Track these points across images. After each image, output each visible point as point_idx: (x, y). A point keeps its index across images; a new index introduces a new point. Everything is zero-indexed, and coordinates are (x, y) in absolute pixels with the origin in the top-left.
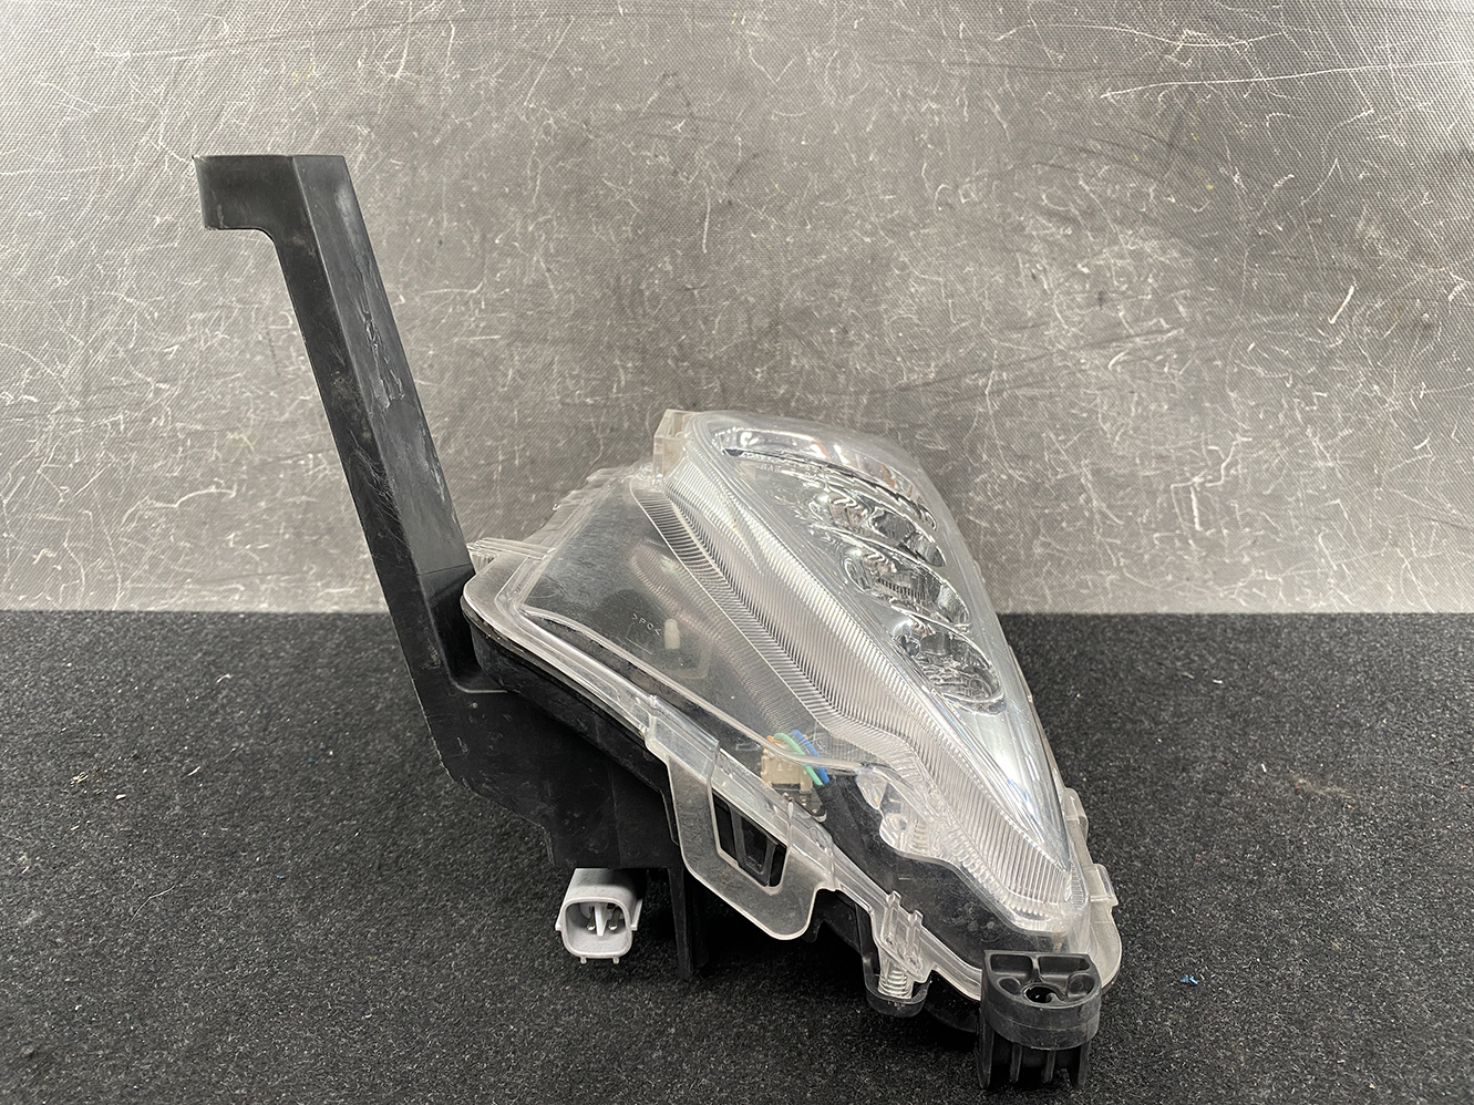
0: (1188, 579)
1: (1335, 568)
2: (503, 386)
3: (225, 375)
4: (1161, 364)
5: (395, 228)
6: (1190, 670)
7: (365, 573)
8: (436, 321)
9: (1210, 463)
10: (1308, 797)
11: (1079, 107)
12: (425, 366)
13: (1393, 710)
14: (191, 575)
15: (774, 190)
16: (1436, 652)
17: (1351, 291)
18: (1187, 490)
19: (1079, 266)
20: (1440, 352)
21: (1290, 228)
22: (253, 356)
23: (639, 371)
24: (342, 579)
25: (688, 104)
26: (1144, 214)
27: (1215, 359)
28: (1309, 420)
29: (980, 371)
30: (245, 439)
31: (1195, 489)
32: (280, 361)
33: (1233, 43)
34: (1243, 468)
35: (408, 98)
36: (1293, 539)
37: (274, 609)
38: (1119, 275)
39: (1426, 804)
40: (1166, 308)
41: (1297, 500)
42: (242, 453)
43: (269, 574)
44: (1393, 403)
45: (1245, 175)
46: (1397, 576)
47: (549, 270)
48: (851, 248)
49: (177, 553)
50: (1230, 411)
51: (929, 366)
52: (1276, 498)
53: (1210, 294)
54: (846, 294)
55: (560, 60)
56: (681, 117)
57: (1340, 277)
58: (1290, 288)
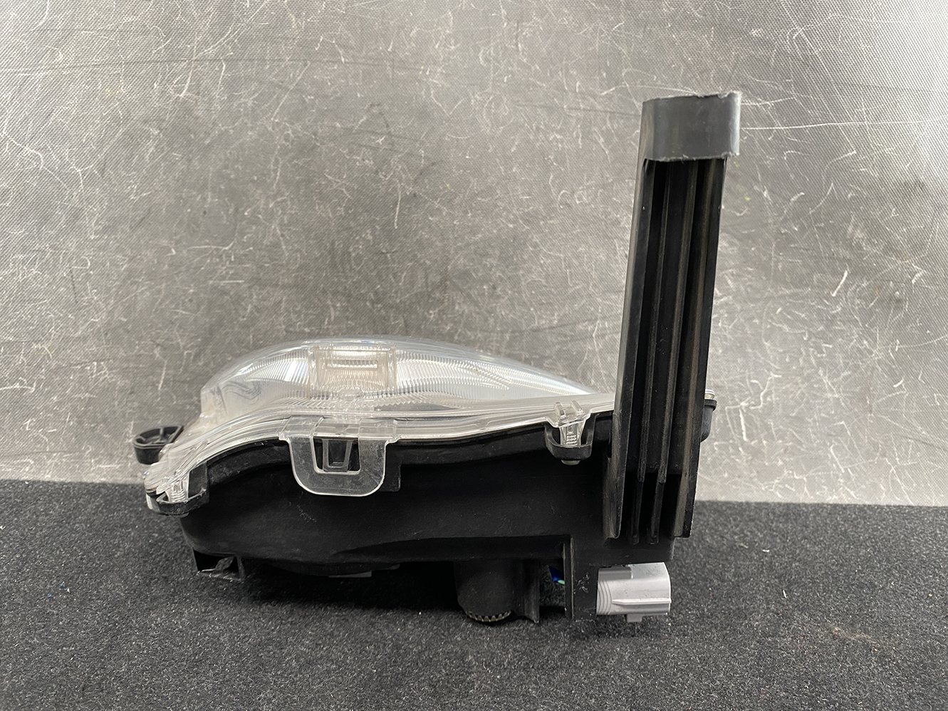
0: (739, 477)
1: (843, 471)
2: (243, 317)
3: (35, 301)
5: (172, 201)
6: (745, 542)
7: (128, 454)
8: (197, 268)
9: (752, 392)
10: (843, 641)
12: (186, 300)
13: (897, 575)
15: (446, 188)
16: (922, 533)
17: (846, 274)
18: (736, 411)
20: (908, 318)
21: (803, 229)
22: (58, 288)
23: (345, 309)
24: (111, 457)
25: (388, 126)
27: (754, 318)
28: (820, 364)
29: (589, 320)
30: (46, 349)
31: (742, 411)
33: (759, 103)
34: (775, 397)
35: (188, 111)
36: (813, 449)
37: (56, 479)
39: (934, 649)
41: (815, 421)
42: (43, 359)
43: (54, 452)
45: (771, 191)
46: (887, 478)
47: (282, 235)
48: (499, 230)
50: (766, 356)
51: (553, 315)
52: (799, 419)
53: (749, 273)
54: (495, 262)
55: (299, 90)
56: (382, 134)
57: (837, 264)
58: (804, 271)
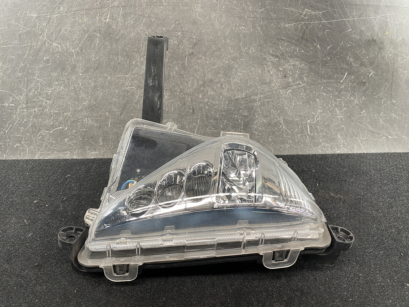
0: (307, 146)
1: (342, 142)
2: (135, 100)
3: (63, 98)
4: (300, 93)
5: (107, 60)
6: (307, 168)
7: (101, 148)
8: (118, 84)
9: (312, 117)
10: (333, 198)
11: (280, 28)
12: (115, 95)
13: (354, 177)
14: (56, 150)
15: (204, 49)
16: (365, 162)
17: (346, 74)
18: (306, 124)
19: (280, 68)
20: (367, 89)
21: (331, 58)
22: (71, 93)
23: (170, 96)
24: (95, 150)
25: (182, 28)
26: (296, 55)
27: (313, 91)
28: (336, 106)
29: (255, 95)
30: (69, 114)
31: (308, 123)
32: (78, 94)
33: (317, 13)
34: (320, 118)
35: (110, 26)
36: (332, 135)
37: (78, 158)
38: (290, 70)
39: (360, 198)
40: (301, 78)
41: (333, 126)
42: (69, 118)
43: (76, 149)
44: (356, 102)
45: (320, 45)
46: (357, 144)
48: (223, 64)
49: (52, 144)
50: (317, 104)
51: (243, 94)
52: (328, 125)
53: (312, 75)
54: (222, 76)
55: (149, 17)
56: (180, 31)
57: (343, 71)
58: (331, 73)
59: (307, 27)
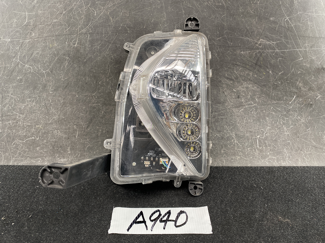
0: (255, 158)
1: (288, 156)
2: (101, 115)
3: (35, 113)
4: (251, 111)
5: (75, 80)
6: (256, 184)
7: (69, 156)
8: (85, 101)
9: (261, 133)
10: (281, 222)
11: (235, 55)
12: (83, 111)
13: (300, 196)
14: (29, 157)
17: (295, 97)
18: (256, 139)
19: (234, 90)
20: (314, 110)
21: (282, 83)
22: (42, 108)
24: (64, 158)
26: (249, 79)
27: (263, 110)
28: (284, 124)
30: (41, 127)
31: (258, 138)
32: (49, 110)
33: (271, 43)
34: (269, 134)
35: (78, 51)
36: (279, 149)
38: (243, 92)
39: (307, 224)
40: (253, 99)
41: (280, 141)
42: (40, 130)
43: (47, 156)
44: (303, 120)
45: (272, 71)
46: (301, 157)
47: (112, 89)
49: (25, 152)
50: (266, 122)
52: (276, 140)
53: (263, 96)
55: (114, 43)
58: (281, 96)
59: (261, 55)
